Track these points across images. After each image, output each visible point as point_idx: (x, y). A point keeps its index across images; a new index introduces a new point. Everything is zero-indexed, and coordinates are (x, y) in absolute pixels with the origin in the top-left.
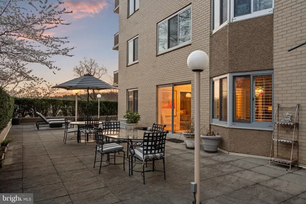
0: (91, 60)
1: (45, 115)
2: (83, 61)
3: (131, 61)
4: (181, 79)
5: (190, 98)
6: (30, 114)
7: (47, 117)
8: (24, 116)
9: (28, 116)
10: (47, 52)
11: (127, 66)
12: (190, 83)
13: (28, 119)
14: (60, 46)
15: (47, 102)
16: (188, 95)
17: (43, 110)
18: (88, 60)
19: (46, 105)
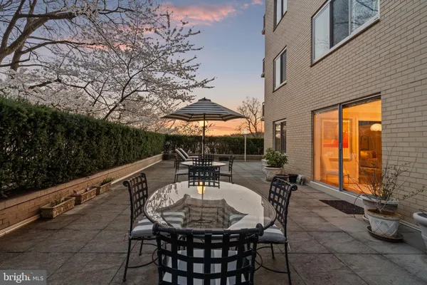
0: (254, 99)
2: (246, 101)
3: (278, 84)
4: (358, 92)
5: (379, 132)
10: (185, 86)
11: (274, 92)
12: (378, 98)
14: (195, 76)
15: (194, 139)
16: (376, 127)
18: (251, 100)
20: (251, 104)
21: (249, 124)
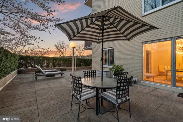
1: (42, 67)
2: (59, 42)
6: (32, 66)
7: (43, 68)
8: (27, 67)
9: (30, 68)
13: (30, 70)
15: (43, 58)
17: (40, 63)
18: (61, 41)
19: (42, 60)
20: (61, 44)
21: (60, 53)
